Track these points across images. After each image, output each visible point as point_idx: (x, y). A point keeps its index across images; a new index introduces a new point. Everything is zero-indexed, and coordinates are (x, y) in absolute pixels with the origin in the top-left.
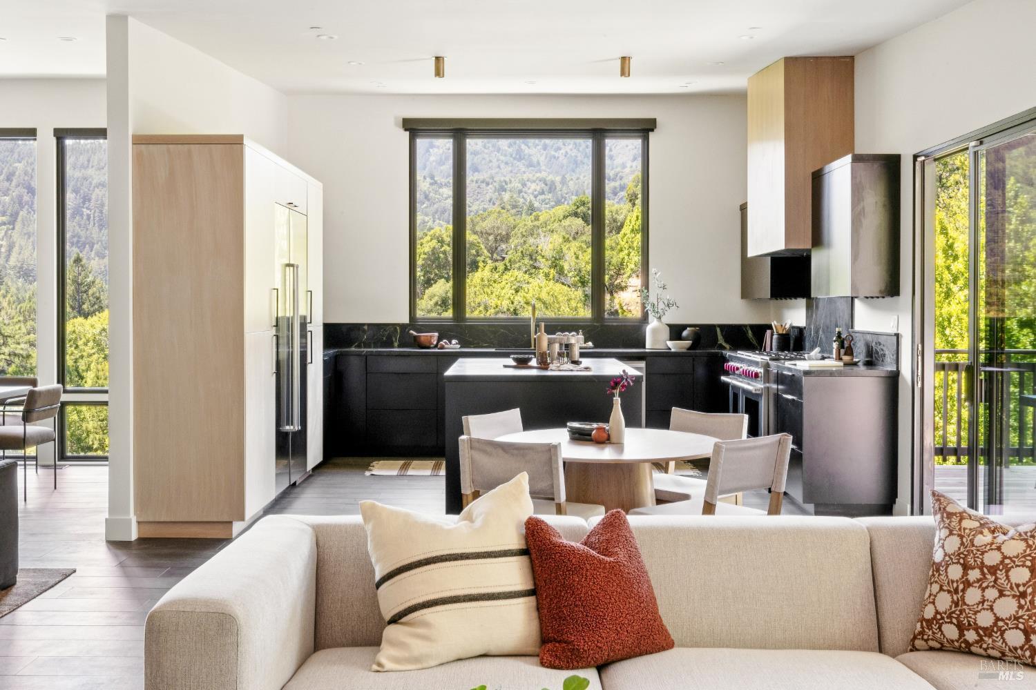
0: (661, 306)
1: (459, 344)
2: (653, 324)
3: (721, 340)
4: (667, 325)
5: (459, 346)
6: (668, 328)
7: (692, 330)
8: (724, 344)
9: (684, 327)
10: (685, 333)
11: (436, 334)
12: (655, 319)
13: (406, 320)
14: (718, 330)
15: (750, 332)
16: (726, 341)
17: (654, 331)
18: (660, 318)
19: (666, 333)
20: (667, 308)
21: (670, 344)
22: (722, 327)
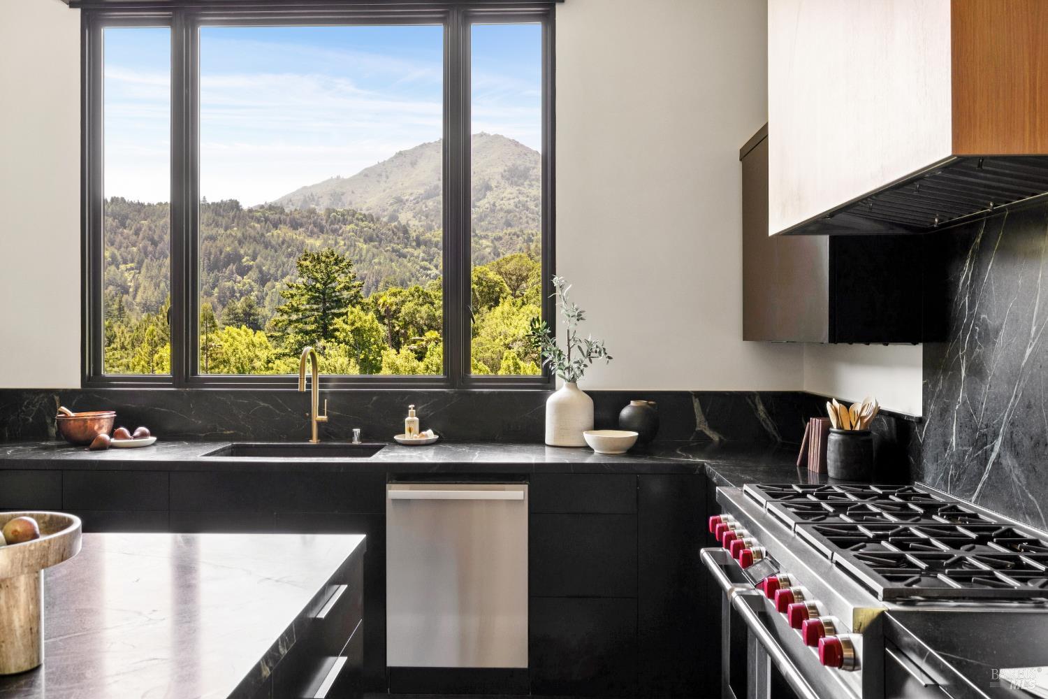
0: (576, 355)
1: (152, 434)
2: (561, 393)
3: (702, 425)
4: (590, 393)
5: (153, 439)
6: (589, 402)
7: (641, 407)
8: (708, 432)
9: (624, 398)
10: (625, 412)
11: (112, 414)
12: (565, 383)
13: (75, 383)
14: (696, 404)
15: (761, 407)
16: (713, 427)
17: (561, 407)
18: (573, 380)
19: (584, 411)
20: (586, 361)
21: (591, 438)
22: (703, 396)
